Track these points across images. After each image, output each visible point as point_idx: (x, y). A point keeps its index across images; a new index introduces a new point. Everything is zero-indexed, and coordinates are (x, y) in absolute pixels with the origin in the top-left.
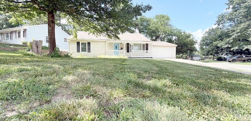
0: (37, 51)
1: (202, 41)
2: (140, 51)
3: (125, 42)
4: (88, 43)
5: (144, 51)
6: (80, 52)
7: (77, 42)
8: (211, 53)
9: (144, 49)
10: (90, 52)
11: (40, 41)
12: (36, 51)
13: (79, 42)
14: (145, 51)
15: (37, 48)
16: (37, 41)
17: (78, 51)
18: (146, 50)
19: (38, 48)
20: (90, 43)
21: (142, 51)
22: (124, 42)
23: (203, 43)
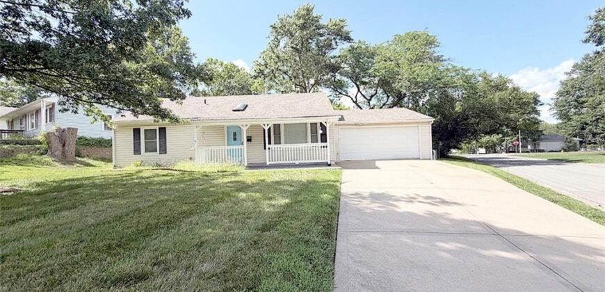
0: (63, 153)
1: (560, 94)
2: (304, 145)
3: (246, 123)
4: (160, 128)
5: (314, 144)
6: (140, 154)
7: (134, 129)
8: (591, 130)
9: (314, 140)
10: (166, 153)
11: (69, 129)
12: (58, 153)
13: (139, 129)
14: (320, 144)
15: (64, 145)
16: (64, 131)
17: (137, 151)
18: (322, 142)
19: (66, 145)
20: (165, 128)
21: (310, 145)
22: (242, 123)
23: (566, 101)
